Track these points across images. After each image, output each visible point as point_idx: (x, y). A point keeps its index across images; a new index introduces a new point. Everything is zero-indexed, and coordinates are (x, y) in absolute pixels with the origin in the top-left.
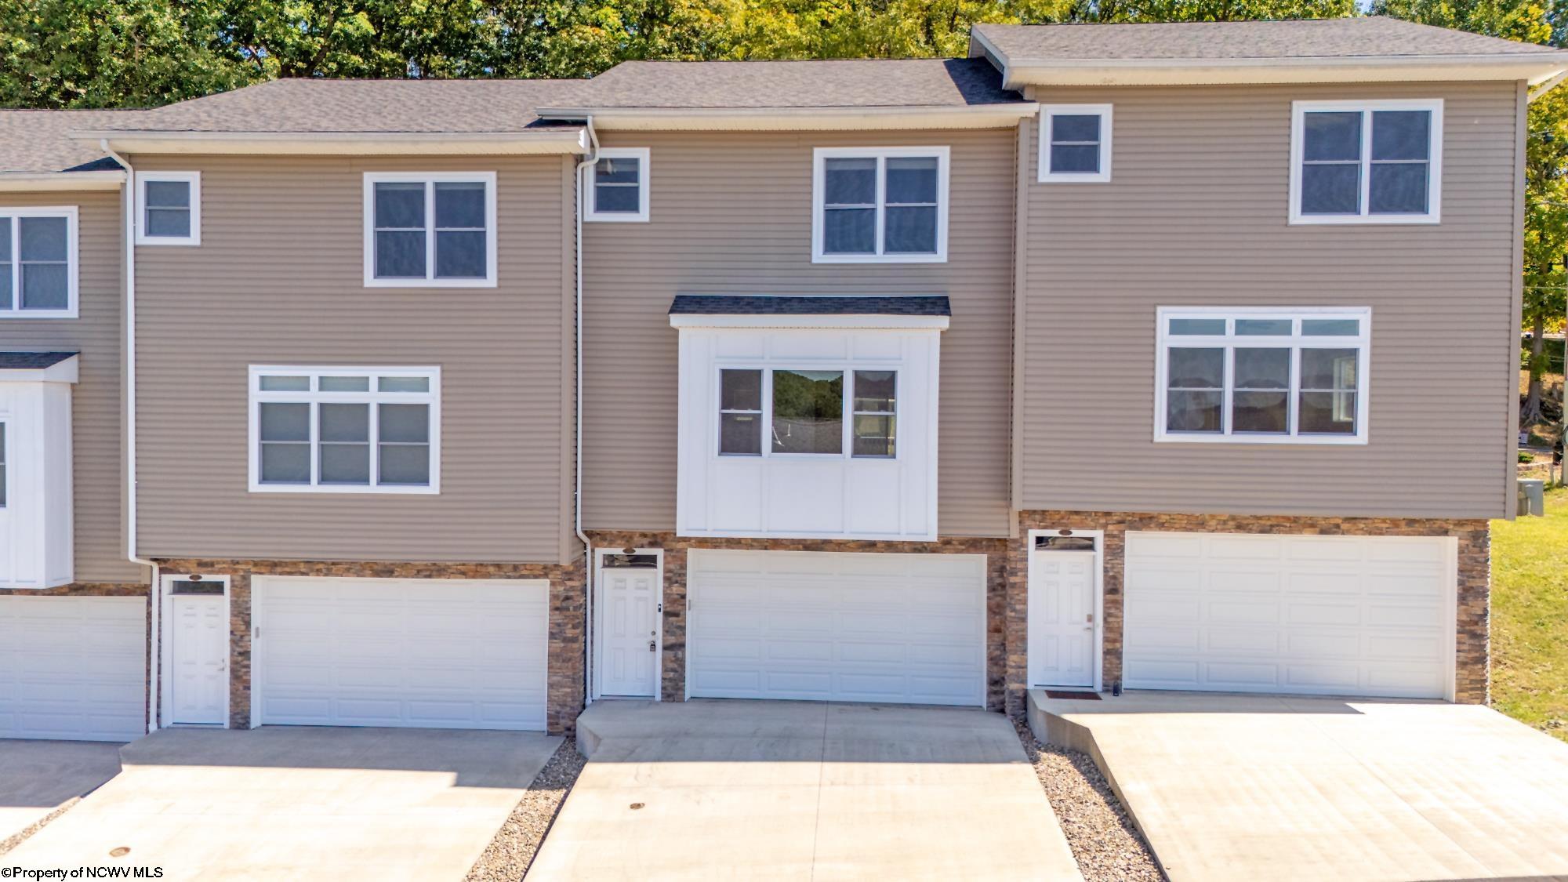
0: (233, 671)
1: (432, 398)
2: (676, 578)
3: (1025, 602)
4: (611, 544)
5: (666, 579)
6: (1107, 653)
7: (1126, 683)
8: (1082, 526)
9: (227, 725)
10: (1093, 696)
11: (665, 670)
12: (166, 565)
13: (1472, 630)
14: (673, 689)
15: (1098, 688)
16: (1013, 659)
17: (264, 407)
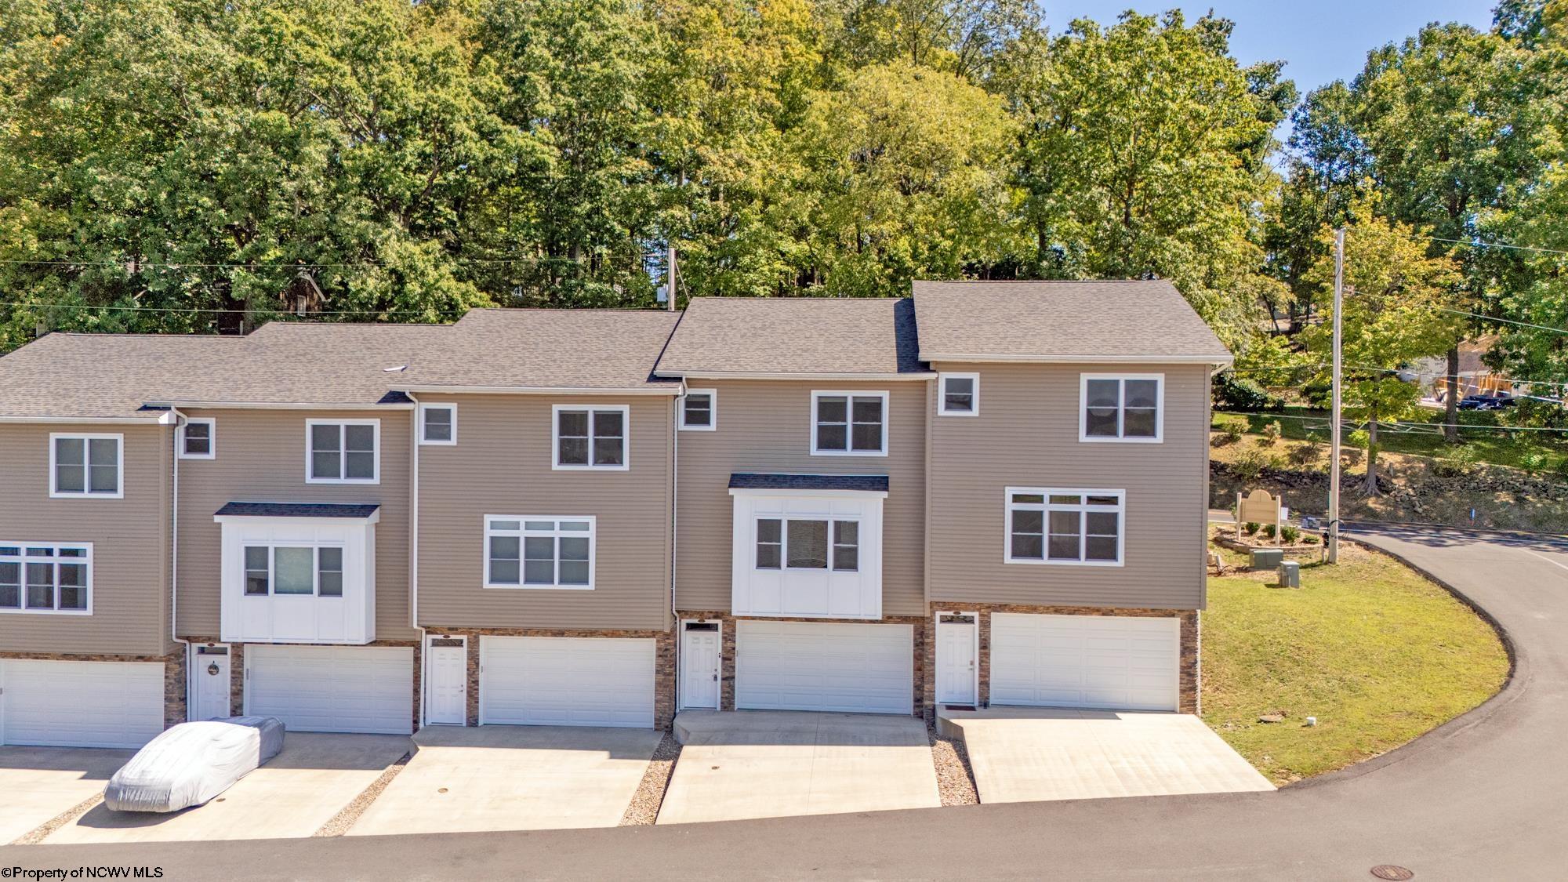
0: (468, 692)
1: (591, 534)
2: (729, 637)
3: (934, 654)
4: (691, 617)
5: (724, 638)
6: (981, 683)
7: (992, 701)
8: (966, 610)
9: (465, 724)
10: (972, 709)
11: (723, 692)
12: (430, 631)
13: (1188, 672)
14: (728, 703)
15: (976, 704)
16: (927, 687)
17: (492, 539)
